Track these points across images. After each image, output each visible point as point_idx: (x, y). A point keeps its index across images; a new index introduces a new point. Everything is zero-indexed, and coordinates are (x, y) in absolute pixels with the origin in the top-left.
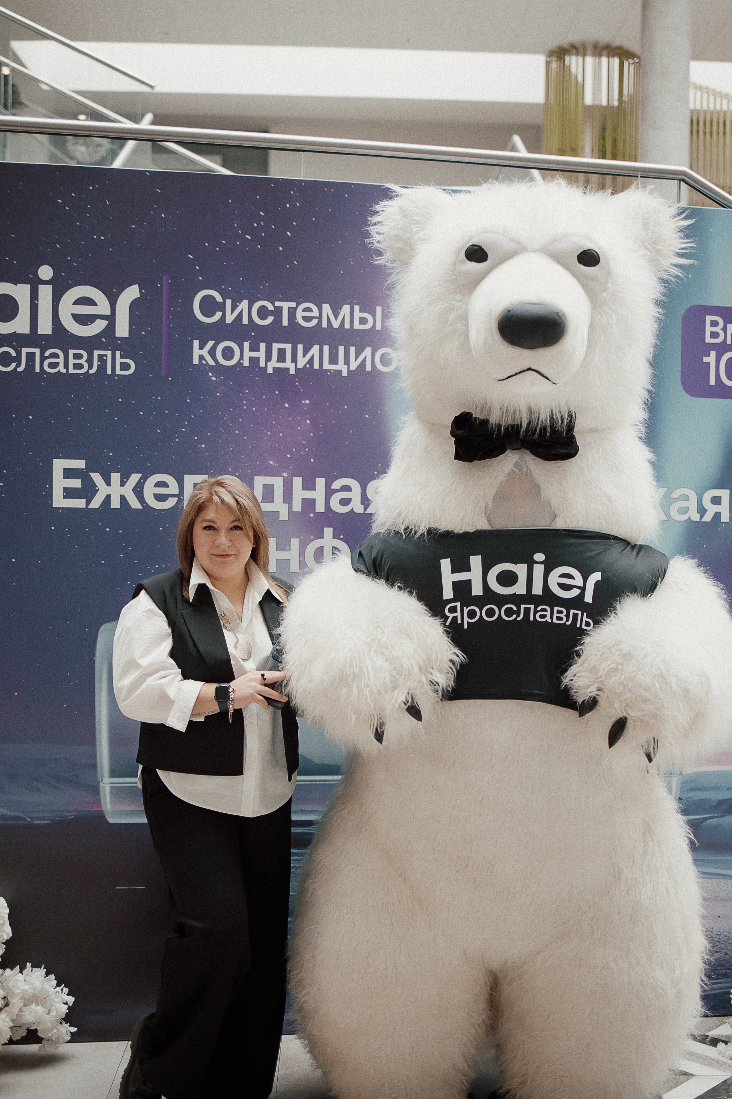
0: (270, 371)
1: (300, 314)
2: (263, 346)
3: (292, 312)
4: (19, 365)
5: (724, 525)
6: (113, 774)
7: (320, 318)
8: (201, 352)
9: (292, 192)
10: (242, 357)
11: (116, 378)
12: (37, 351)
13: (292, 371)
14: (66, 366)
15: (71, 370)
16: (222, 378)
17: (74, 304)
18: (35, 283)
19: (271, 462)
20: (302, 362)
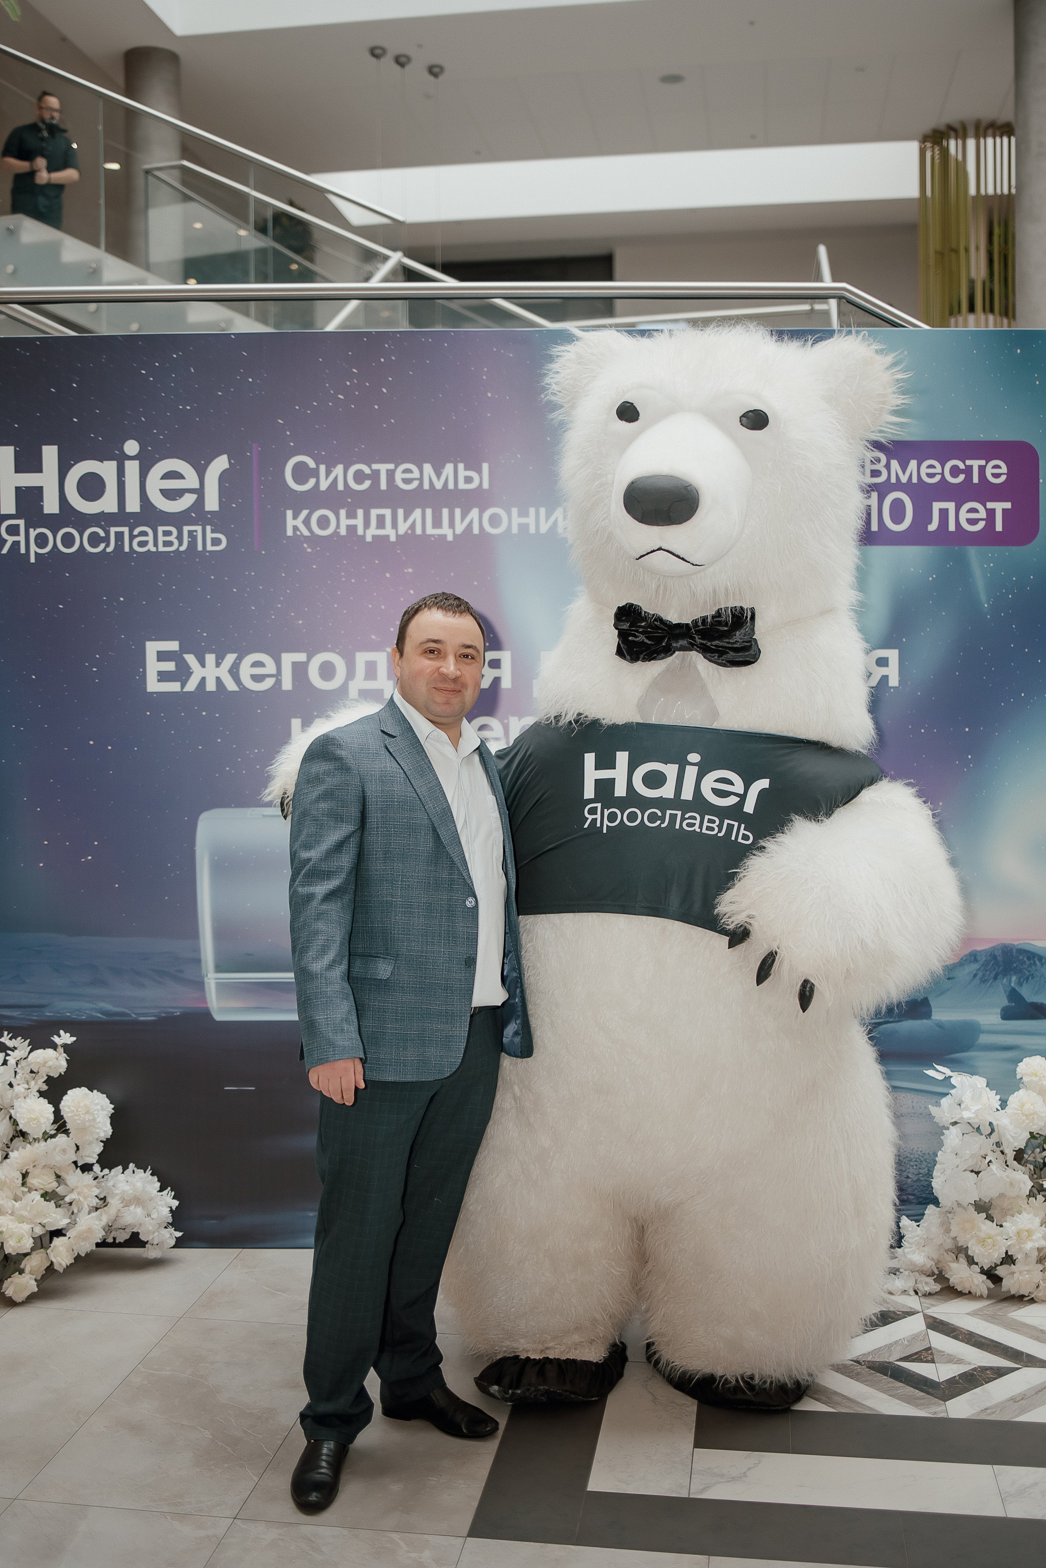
0: (369, 539)
1: (399, 476)
2: (360, 513)
3: (391, 474)
4: (108, 545)
5: (892, 690)
6: (219, 969)
7: (421, 479)
8: (295, 523)
9: (386, 346)
10: (338, 526)
11: (208, 554)
12: (126, 530)
13: (393, 538)
14: (156, 544)
15: (161, 549)
16: (318, 549)
17: (163, 478)
18: (121, 459)
19: (373, 637)
20: (403, 528)
